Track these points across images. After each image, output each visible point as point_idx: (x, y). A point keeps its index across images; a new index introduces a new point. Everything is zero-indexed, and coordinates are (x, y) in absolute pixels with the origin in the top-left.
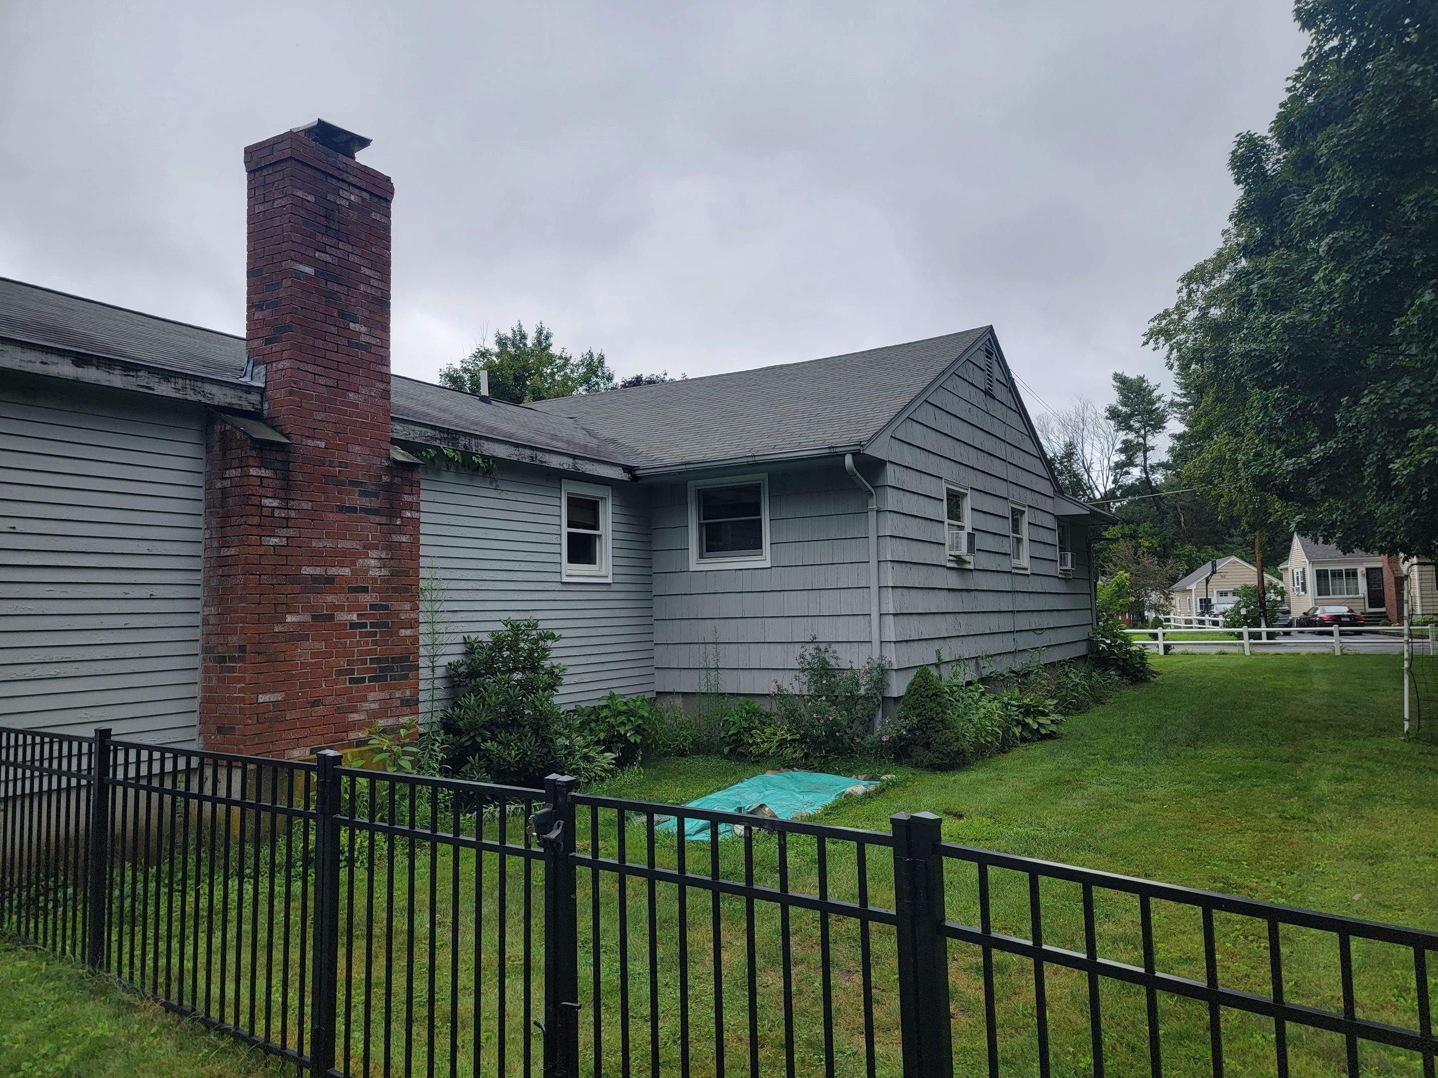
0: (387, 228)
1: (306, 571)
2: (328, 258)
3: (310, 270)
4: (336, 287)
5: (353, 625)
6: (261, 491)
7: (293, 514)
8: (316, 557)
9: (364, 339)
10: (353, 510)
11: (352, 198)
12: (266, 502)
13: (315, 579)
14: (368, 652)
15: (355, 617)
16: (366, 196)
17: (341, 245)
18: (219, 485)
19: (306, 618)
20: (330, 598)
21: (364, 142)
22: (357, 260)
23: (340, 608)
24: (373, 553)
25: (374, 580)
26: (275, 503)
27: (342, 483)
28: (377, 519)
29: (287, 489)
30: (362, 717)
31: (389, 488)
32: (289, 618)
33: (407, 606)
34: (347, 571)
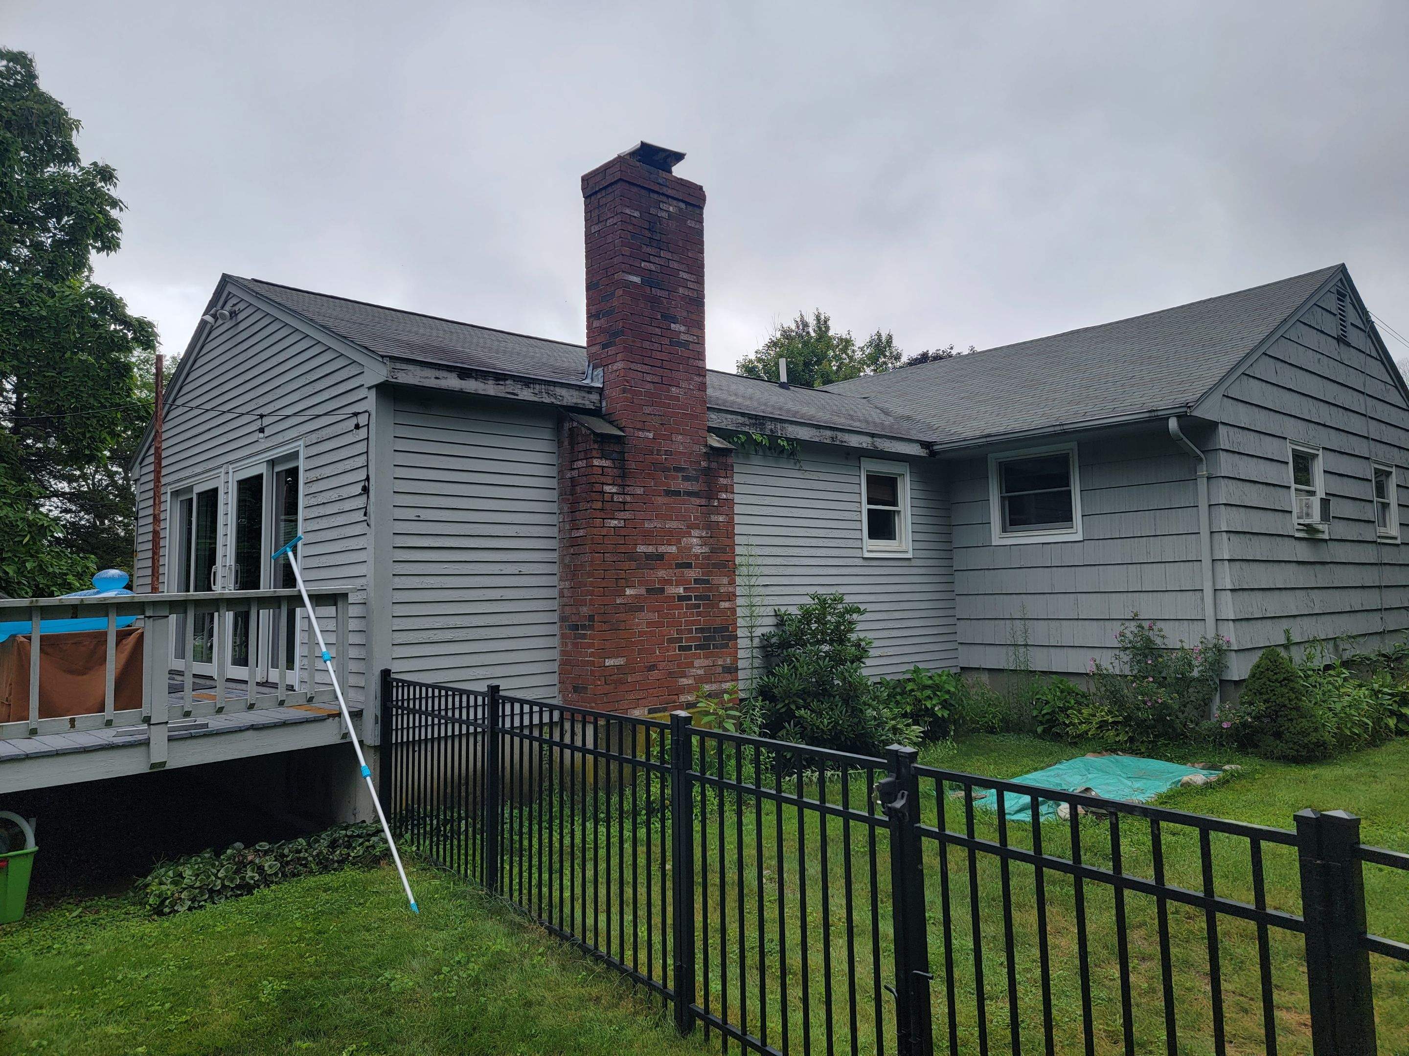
0: (700, 233)
1: (641, 549)
2: (653, 267)
3: (637, 279)
4: (659, 293)
5: (681, 598)
6: (603, 479)
7: (628, 498)
8: (648, 536)
9: (683, 337)
10: (677, 493)
11: (671, 209)
12: (607, 488)
13: (648, 556)
14: (693, 623)
15: (681, 590)
16: (683, 206)
17: (662, 254)
18: (569, 476)
19: (642, 591)
20: (662, 573)
21: (679, 157)
22: (675, 265)
23: (669, 582)
24: (695, 533)
25: (697, 556)
26: (614, 490)
27: (669, 470)
28: (698, 501)
29: (623, 476)
30: (690, 682)
31: (707, 472)
32: (628, 592)
33: (725, 580)
34: (673, 549)
